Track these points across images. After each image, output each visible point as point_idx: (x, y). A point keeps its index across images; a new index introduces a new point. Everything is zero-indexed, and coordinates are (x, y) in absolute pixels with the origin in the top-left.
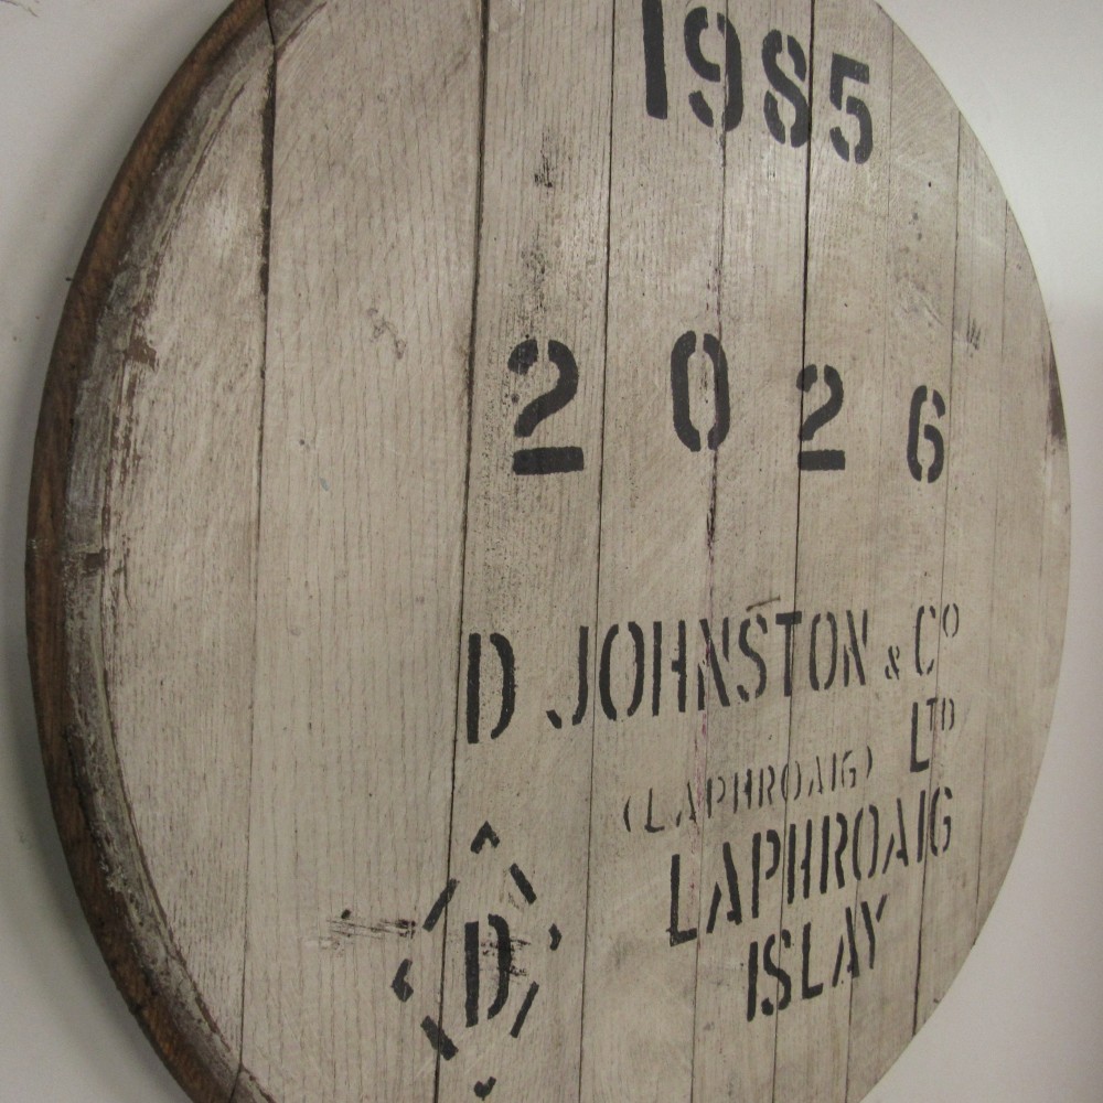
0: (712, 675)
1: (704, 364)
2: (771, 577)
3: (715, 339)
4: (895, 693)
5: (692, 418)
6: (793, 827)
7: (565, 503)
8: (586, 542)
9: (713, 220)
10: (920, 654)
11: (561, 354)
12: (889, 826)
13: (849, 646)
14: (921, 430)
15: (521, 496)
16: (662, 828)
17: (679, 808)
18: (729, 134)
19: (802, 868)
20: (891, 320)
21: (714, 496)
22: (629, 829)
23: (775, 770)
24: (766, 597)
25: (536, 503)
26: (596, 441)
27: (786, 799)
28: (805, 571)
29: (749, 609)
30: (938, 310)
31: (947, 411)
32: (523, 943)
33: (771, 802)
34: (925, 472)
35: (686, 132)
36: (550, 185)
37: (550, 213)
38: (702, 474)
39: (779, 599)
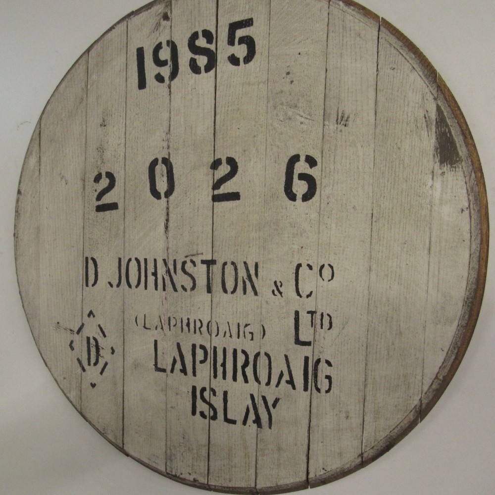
0: (169, 280)
1: (162, 168)
2: (198, 245)
3: (166, 158)
4: (280, 303)
5: (157, 188)
6: (215, 348)
7: (112, 220)
8: (120, 231)
9: (166, 115)
10: (300, 286)
11: (110, 175)
12: (279, 366)
13: (245, 277)
14: (296, 177)
15: (98, 218)
16: (150, 329)
17: (156, 324)
18: (172, 82)
19: (221, 366)
20: (271, 128)
21: (168, 214)
22: (137, 325)
23: (203, 322)
24: (195, 252)
25: (103, 220)
26: (122, 200)
27: (211, 335)
28: (217, 243)
29: (186, 257)
30: (310, 114)
31: (319, 164)
32: (103, 348)
33: (201, 333)
34: (299, 197)
35: (154, 89)
36: (105, 126)
37: (105, 134)
38: (162, 207)
39: (202, 254)
